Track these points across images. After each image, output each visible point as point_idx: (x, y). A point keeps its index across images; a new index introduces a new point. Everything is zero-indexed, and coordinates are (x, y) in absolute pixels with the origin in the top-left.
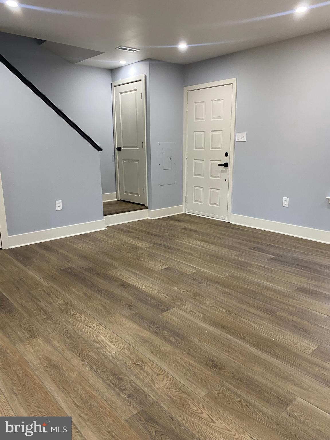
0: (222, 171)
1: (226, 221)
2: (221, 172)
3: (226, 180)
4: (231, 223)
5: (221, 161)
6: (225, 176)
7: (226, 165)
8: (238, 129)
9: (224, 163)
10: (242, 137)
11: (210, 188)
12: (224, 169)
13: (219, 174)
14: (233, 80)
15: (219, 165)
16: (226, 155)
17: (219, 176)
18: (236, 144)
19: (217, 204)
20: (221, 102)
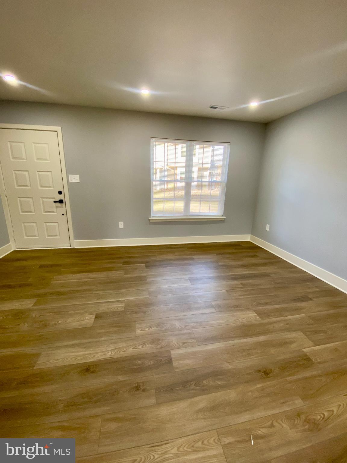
1: (70, 247)
2: (56, 208)
3: (63, 214)
4: (75, 248)
5: (54, 198)
6: (63, 210)
7: (61, 201)
8: (69, 171)
9: (59, 200)
10: (75, 178)
11: (45, 223)
12: (60, 205)
14: (59, 128)
15: (54, 202)
16: (60, 193)
17: (54, 211)
18: (70, 184)
19: (56, 236)
20: (46, 146)
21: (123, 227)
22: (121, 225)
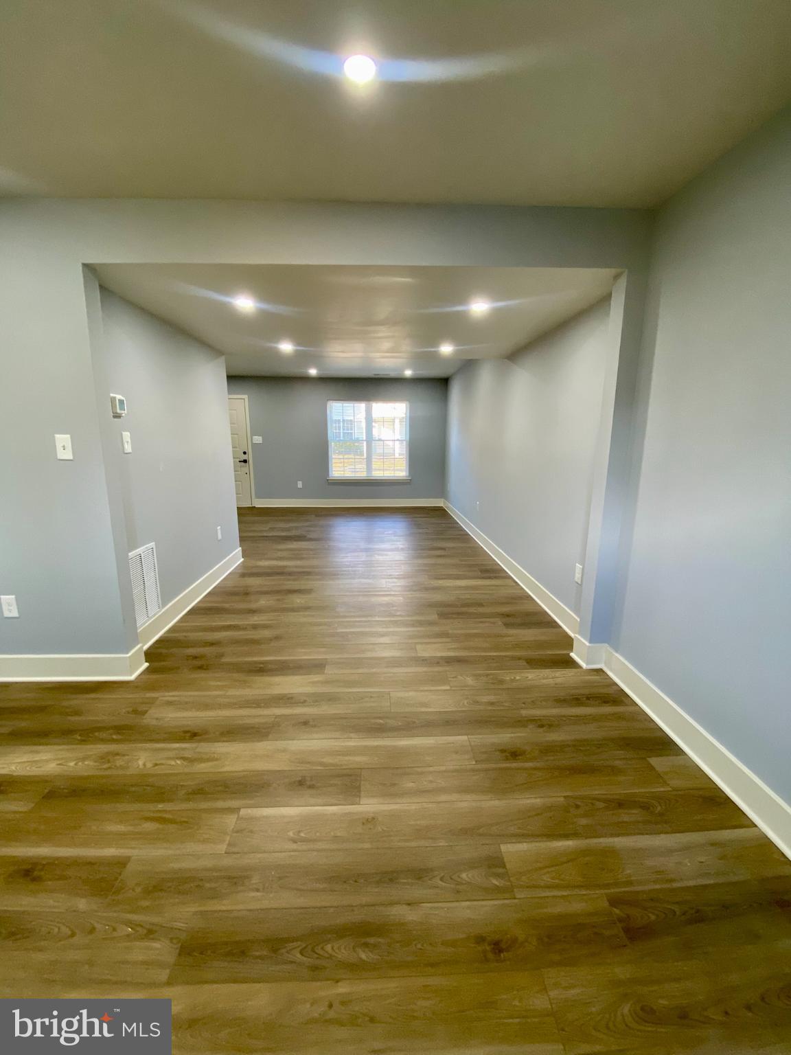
0: (241, 467)
3: (247, 474)
4: (256, 506)
5: (239, 458)
6: (246, 469)
7: (245, 461)
8: (254, 433)
9: (243, 460)
10: (258, 439)
12: (245, 465)
13: (240, 469)
14: (245, 397)
15: (240, 461)
16: (245, 453)
18: (254, 445)
20: (235, 411)
21: (301, 487)
22: (300, 485)
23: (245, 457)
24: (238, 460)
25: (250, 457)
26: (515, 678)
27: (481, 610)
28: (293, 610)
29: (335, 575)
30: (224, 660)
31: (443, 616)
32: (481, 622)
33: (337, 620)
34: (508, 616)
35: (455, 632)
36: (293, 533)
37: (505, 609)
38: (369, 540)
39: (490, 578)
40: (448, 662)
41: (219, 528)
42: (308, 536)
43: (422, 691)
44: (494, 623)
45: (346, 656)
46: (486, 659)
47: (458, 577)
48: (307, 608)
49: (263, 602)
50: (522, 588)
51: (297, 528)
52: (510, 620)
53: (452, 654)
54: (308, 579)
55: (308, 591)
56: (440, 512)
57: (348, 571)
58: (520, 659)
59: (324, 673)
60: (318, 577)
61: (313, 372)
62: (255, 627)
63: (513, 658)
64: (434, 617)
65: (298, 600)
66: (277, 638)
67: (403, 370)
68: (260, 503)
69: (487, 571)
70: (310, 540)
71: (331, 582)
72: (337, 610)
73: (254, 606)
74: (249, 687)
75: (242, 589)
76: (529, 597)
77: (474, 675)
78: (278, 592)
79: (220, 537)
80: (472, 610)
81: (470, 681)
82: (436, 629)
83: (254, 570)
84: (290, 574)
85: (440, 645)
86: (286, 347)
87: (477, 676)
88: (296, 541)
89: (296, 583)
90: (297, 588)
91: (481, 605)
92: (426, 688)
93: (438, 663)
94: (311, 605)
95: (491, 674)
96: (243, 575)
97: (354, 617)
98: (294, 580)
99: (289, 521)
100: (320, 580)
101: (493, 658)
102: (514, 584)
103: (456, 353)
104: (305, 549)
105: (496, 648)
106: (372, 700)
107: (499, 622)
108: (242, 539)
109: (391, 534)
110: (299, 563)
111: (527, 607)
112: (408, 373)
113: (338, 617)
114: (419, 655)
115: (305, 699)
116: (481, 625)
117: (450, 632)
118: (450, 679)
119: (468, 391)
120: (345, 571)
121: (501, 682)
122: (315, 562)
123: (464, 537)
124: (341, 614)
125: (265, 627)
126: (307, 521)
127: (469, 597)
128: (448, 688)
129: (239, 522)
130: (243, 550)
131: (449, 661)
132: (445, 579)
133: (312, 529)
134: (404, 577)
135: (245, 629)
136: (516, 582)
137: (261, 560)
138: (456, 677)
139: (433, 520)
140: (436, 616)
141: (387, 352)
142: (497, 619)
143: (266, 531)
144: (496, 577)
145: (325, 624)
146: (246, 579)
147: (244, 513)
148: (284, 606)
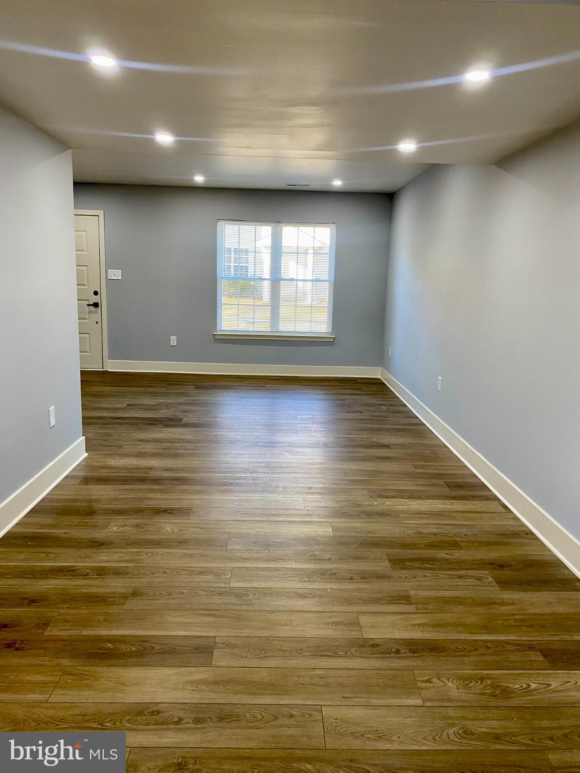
0: (90, 312)
1: (102, 370)
2: (89, 314)
3: (97, 323)
4: (109, 370)
5: (88, 300)
6: (96, 316)
7: (96, 305)
8: (110, 265)
9: (94, 303)
10: (116, 274)
12: (95, 310)
13: (87, 316)
14: (101, 213)
15: (88, 305)
16: (96, 293)
17: (86, 317)
18: (110, 282)
19: (86, 352)
20: (84, 233)
21: (175, 344)
22: (174, 341)
23: (96, 299)
24: (87, 303)
25: (103, 299)
26: (529, 686)
27: (457, 554)
28: (158, 544)
29: (225, 484)
30: (52, 631)
31: (398, 563)
32: (460, 577)
33: (229, 565)
34: (502, 566)
35: (422, 593)
36: (162, 414)
37: (494, 554)
38: (272, 427)
39: (464, 498)
40: (413, 651)
41: (52, 408)
42: (185, 420)
43: (377, 707)
44: (480, 579)
45: (246, 632)
46: (475, 646)
47: (412, 496)
48: (183, 543)
49: (115, 528)
50: (517, 518)
51: (167, 406)
52: (506, 573)
53: (417, 635)
54: (184, 491)
55: (184, 512)
56: (377, 387)
57: (245, 478)
58: (531, 648)
59: (210, 665)
60: (199, 488)
61: (199, 179)
62: (101, 572)
63: (522, 647)
64: (384, 566)
65: (169, 527)
66: (135, 594)
67: (331, 180)
68: (114, 366)
69: (460, 486)
70: (186, 425)
71: (219, 497)
72: (229, 547)
73: (99, 535)
74: (88, 687)
75: (84, 504)
76: (529, 534)
77: (459, 678)
78: (138, 511)
79: (53, 422)
80: (441, 554)
81: (452, 688)
82: (387, 587)
83: (104, 473)
84: (157, 481)
85: (399, 617)
86: (164, 138)
87: (466, 681)
88: (166, 426)
89: (165, 496)
90: (164, 505)
91: (455, 545)
92: (381, 702)
93: (398, 651)
94: (188, 537)
95: (488, 677)
96: (86, 480)
97: (256, 560)
98: (162, 491)
99: (154, 395)
100: (201, 492)
101: (486, 645)
102: (503, 510)
103: (421, 152)
104: (180, 441)
105: (487, 628)
106: (292, 721)
107: (488, 576)
108: (87, 421)
109: (308, 419)
110: (169, 463)
111: (529, 551)
112: (337, 183)
113: (229, 559)
114: (366, 636)
115: (181, 715)
116: (460, 582)
117: (412, 593)
118: (419, 684)
119: (427, 212)
120: (240, 478)
121: (506, 693)
122: (194, 463)
123: (415, 428)
124: (238, 554)
125: (118, 573)
126: (182, 394)
127: (435, 531)
128: (419, 702)
129: (84, 395)
130: (86, 439)
131: (415, 648)
132: (394, 497)
133: (189, 408)
134: (325, 492)
135: (85, 576)
136: (505, 507)
137: (112, 455)
138: (429, 681)
139: (367, 399)
140: (387, 564)
141: (316, 150)
142: (487, 572)
143: (121, 409)
144: (473, 497)
145: (209, 571)
146: (90, 486)
147: (90, 379)
148: (148, 537)
